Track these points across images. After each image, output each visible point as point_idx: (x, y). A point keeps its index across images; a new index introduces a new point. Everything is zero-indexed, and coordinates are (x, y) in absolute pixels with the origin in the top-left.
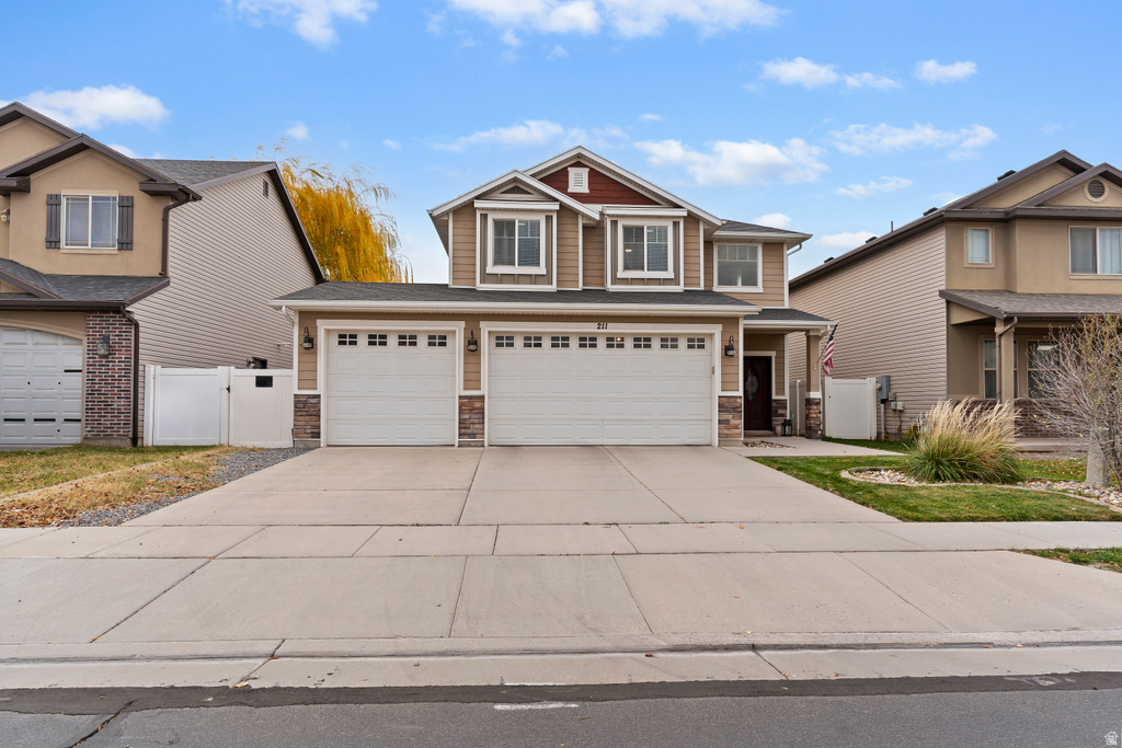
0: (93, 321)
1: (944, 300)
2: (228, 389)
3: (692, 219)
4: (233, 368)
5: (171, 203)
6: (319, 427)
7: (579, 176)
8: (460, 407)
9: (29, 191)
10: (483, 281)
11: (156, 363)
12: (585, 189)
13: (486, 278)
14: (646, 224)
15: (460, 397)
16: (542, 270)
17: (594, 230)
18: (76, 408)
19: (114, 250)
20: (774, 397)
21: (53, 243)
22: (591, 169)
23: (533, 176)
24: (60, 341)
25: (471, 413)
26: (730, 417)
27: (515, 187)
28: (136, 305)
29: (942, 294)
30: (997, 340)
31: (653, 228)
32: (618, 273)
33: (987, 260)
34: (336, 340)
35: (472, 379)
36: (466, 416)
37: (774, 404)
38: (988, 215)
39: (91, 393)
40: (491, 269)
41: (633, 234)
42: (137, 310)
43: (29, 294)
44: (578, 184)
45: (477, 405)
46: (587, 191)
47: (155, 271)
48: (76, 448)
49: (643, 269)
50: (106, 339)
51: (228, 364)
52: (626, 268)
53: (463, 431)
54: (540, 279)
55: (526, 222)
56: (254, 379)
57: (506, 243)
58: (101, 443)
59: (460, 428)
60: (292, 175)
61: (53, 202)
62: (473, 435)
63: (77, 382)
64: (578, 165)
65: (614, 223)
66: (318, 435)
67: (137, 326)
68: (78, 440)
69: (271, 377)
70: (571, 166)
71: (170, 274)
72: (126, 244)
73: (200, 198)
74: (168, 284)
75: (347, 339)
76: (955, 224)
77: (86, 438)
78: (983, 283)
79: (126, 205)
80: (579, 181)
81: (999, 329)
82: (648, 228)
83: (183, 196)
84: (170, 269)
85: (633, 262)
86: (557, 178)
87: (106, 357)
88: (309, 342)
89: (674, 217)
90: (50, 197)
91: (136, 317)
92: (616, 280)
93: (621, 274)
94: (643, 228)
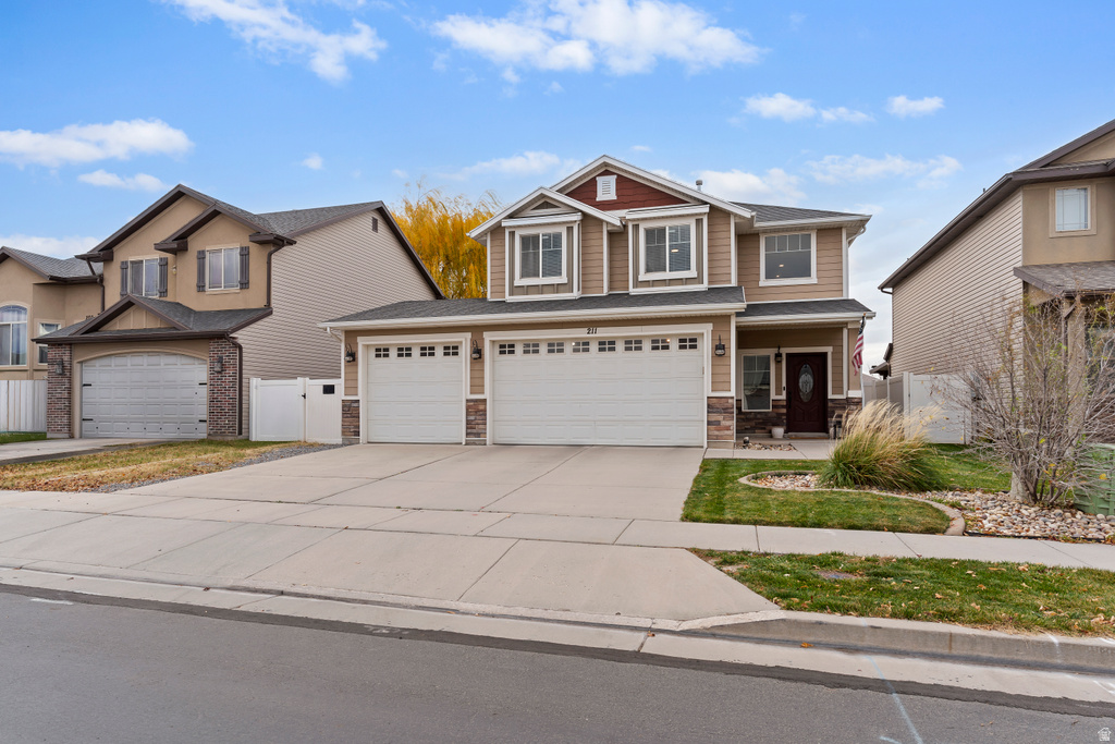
0: (213, 345)
1: (1020, 280)
2: (304, 396)
3: (717, 213)
4: (307, 379)
5: (273, 249)
6: (358, 427)
7: (607, 184)
8: (467, 410)
9: (187, 250)
10: (511, 294)
11: (257, 376)
12: (612, 196)
13: (514, 290)
14: (667, 224)
15: (468, 401)
16: (563, 279)
17: (617, 236)
18: (203, 411)
19: (237, 289)
20: (830, 396)
21: (201, 288)
22: (618, 175)
23: (560, 191)
24: (196, 362)
25: (476, 412)
26: (720, 418)
27: (544, 203)
28: (240, 332)
29: (1017, 271)
30: (1063, 323)
31: (676, 228)
32: (641, 276)
33: (1086, 226)
34: (373, 353)
35: (477, 385)
36: (472, 418)
37: (830, 404)
38: (1078, 172)
39: (212, 401)
40: (518, 282)
41: (655, 236)
42: (241, 336)
43: (175, 328)
44: (606, 192)
45: (481, 407)
46: (615, 198)
47: (261, 303)
48: (201, 442)
49: (665, 270)
50: (220, 360)
51: (304, 375)
52: (648, 270)
53: (469, 431)
54: (561, 288)
55: (549, 235)
56: (322, 388)
57: (531, 256)
58: (219, 438)
59: (467, 428)
60: (434, 204)
61: (201, 256)
62: (478, 435)
63: (204, 391)
64: (607, 173)
65: (636, 227)
66: (357, 434)
67: (240, 348)
68: (205, 436)
69: (333, 386)
70: (599, 175)
71: (273, 305)
72: (244, 285)
73: (295, 242)
74: (271, 313)
75: (382, 352)
76: (1037, 187)
77: (209, 435)
78: (1080, 254)
79: (245, 253)
80: (607, 190)
81: (1065, 310)
82: (670, 228)
83: (279, 242)
84: (273, 301)
85: (655, 264)
86: (583, 190)
87: (218, 372)
88: (352, 356)
89: (696, 214)
90: (199, 252)
91: (240, 341)
92: (637, 284)
93: (643, 277)
94: (664, 229)
